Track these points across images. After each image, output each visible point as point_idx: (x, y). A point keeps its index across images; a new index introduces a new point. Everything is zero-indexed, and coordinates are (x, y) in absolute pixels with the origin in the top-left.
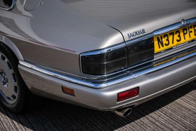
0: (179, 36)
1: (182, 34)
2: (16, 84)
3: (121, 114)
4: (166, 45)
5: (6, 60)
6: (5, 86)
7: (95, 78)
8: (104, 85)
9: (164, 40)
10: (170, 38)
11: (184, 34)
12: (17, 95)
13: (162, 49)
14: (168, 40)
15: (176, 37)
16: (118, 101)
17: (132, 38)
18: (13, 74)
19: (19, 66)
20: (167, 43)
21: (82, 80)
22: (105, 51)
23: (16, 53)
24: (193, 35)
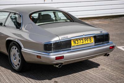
0: (83, 41)
1: (84, 40)
2: (20, 59)
3: (57, 66)
4: (77, 44)
5: (17, 49)
6: (15, 60)
7: (48, 52)
8: (51, 54)
9: (76, 42)
10: (79, 41)
11: (85, 41)
12: (19, 64)
13: (75, 45)
14: (78, 42)
15: (81, 41)
16: (56, 60)
17: (63, 39)
18: (19, 55)
19: (22, 50)
20: (77, 43)
21: (45, 53)
22: (53, 42)
23: (20, 44)
24: (89, 42)
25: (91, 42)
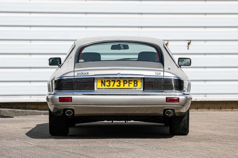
0: (119, 83)
4: (107, 86)
10: (112, 83)
11: (124, 83)
14: (109, 83)
15: (117, 83)
24: (132, 86)
25: (135, 87)
